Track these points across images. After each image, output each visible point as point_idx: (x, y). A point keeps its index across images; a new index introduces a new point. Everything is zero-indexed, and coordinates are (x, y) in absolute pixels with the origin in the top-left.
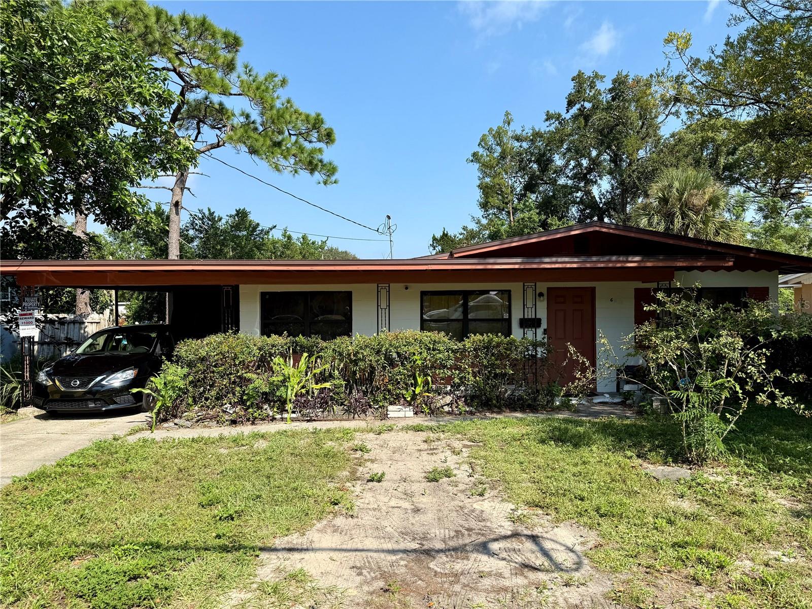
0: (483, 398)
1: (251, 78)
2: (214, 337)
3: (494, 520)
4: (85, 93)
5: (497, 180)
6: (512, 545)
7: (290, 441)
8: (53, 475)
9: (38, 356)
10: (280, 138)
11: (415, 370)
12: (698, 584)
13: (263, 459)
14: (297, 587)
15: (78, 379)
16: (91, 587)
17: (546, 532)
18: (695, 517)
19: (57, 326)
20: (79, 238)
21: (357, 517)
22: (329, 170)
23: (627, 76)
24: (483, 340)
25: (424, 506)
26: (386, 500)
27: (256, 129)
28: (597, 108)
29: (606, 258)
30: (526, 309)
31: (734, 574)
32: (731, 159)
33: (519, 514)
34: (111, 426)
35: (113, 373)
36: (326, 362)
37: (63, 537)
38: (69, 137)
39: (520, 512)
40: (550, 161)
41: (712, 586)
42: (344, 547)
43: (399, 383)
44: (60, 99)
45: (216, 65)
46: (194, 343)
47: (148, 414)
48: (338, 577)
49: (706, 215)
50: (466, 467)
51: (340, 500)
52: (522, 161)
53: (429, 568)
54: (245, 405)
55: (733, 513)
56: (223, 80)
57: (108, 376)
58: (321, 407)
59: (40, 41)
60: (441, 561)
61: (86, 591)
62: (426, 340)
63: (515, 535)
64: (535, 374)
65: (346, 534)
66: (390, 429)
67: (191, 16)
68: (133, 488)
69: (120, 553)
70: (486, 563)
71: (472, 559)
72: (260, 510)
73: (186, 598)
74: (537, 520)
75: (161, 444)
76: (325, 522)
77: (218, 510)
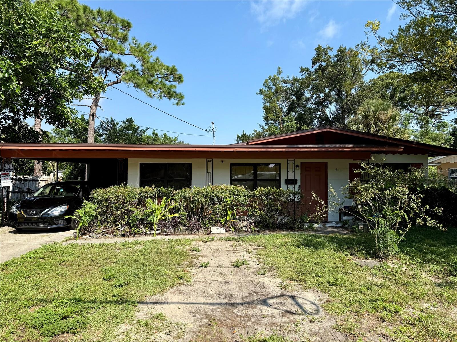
0: (265, 223)
1: (136, 45)
2: (113, 187)
3: (270, 288)
4: (43, 49)
5: (273, 105)
6: (280, 301)
7: (155, 245)
8: (19, 263)
9: (11, 199)
10: (152, 79)
11: (227, 207)
12: (384, 321)
13: (140, 255)
14: (159, 322)
15: (35, 210)
16: (40, 322)
17: (300, 294)
18: (382, 286)
19: (22, 182)
20: (37, 132)
21: (193, 286)
22: (179, 97)
23: (345, 48)
24: (265, 191)
25: (231, 280)
26: (210, 277)
27: (139, 74)
28: (329, 66)
29: (333, 146)
30: (289, 174)
31: (404, 316)
32: (402, 95)
33: (284, 284)
34: (53, 237)
35: (55, 207)
36: (177, 202)
37: (24, 296)
38: (33, 74)
39: (285, 283)
40: (303, 94)
41: (392, 323)
42: (186, 301)
43: (217, 214)
44: (28, 53)
45: (117, 38)
46: (101, 191)
47: (74, 231)
48: (182, 318)
49: (388, 125)
50: (255, 260)
51: (183, 276)
52: (287, 94)
53: (234, 313)
54: (130, 226)
55: (404, 284)
56: (120, 46)
57: (52, 209)
58: (173, 227)
59: (18, 21)
60: (240, 309)
61: (37, 324)
62: (233, 190)
63: (282, 295)
64: (294, 210)
65: (187, 295)
66: (212, 240)
67: (103, 10)
68: (65, 270)
69: (57, 304)
70: (265, 310)
71: (258, 308)
72: (138, 282)
73: (95, 329)
74: (294, 288)
75: (82, 247)
76: (175, 288)
77: (114, 282)
